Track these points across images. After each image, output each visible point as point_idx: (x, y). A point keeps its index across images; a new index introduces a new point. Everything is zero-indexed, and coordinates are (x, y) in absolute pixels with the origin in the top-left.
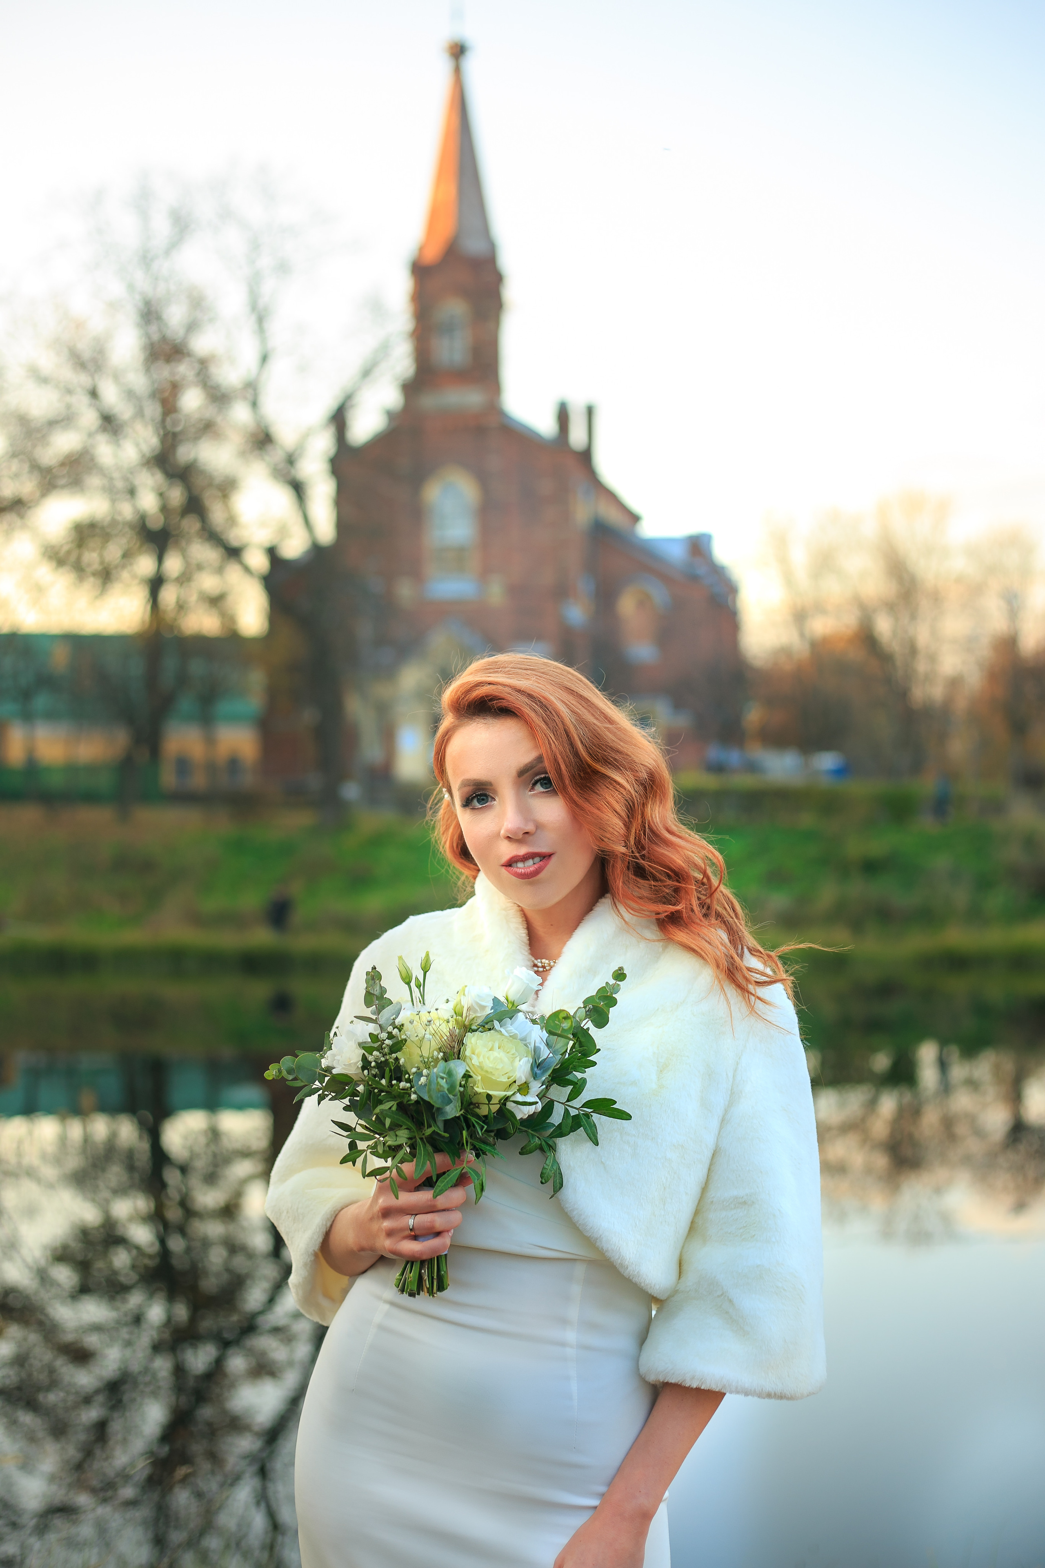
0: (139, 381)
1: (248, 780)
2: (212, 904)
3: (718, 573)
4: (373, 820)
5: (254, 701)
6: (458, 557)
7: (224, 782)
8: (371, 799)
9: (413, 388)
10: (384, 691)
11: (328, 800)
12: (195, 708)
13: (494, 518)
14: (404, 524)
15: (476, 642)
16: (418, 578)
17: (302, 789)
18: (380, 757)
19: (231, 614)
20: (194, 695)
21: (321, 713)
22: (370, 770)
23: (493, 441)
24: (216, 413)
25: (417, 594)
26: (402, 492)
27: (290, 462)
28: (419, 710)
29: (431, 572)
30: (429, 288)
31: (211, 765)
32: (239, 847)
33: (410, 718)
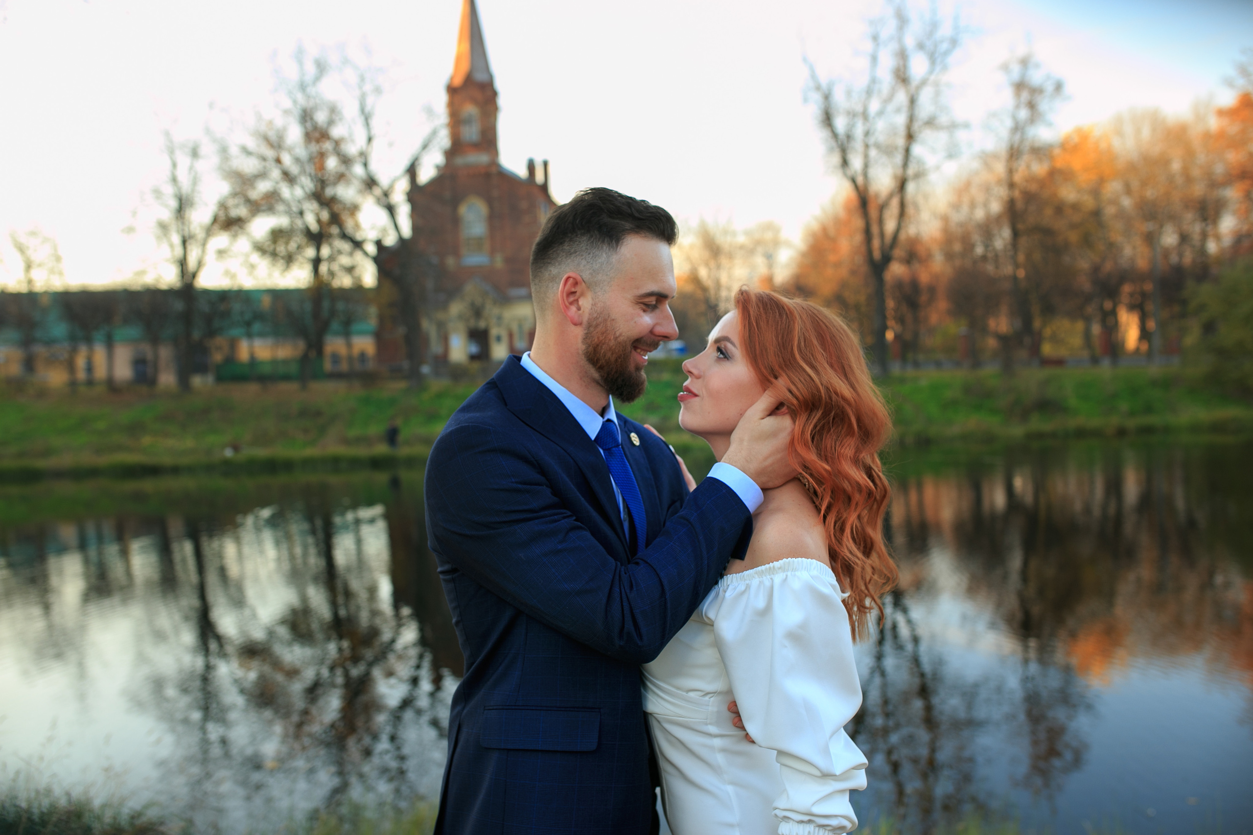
0: (302, 152)
1: (371, 366)
2: (353, 433)
4: (437, 384)
5: (372, 323)
6: (478, 244)
7: (358, 367)
8: (437, 373)
9: (450, 154)
10: (440, 315)
11: (414, 375)
12: (341, 329)
13: (497, 222)
14: (448, 226)
15: (489, 289)
16: (457, 255)
17: (399, 370)
18: (440, 351)
19: (358, 277)
20: (340, 321)
21: (408, 329)
22: (436, 357)
23: (495, 181)
24: (345, 169)
25: (457, 264)
26: (447, 210)
27: (386, 195)
28: (460, 326)
29: (464, 252)
30: (457, 100)
31: (350, 358)
32: (367, 401)
33: (455, 330)
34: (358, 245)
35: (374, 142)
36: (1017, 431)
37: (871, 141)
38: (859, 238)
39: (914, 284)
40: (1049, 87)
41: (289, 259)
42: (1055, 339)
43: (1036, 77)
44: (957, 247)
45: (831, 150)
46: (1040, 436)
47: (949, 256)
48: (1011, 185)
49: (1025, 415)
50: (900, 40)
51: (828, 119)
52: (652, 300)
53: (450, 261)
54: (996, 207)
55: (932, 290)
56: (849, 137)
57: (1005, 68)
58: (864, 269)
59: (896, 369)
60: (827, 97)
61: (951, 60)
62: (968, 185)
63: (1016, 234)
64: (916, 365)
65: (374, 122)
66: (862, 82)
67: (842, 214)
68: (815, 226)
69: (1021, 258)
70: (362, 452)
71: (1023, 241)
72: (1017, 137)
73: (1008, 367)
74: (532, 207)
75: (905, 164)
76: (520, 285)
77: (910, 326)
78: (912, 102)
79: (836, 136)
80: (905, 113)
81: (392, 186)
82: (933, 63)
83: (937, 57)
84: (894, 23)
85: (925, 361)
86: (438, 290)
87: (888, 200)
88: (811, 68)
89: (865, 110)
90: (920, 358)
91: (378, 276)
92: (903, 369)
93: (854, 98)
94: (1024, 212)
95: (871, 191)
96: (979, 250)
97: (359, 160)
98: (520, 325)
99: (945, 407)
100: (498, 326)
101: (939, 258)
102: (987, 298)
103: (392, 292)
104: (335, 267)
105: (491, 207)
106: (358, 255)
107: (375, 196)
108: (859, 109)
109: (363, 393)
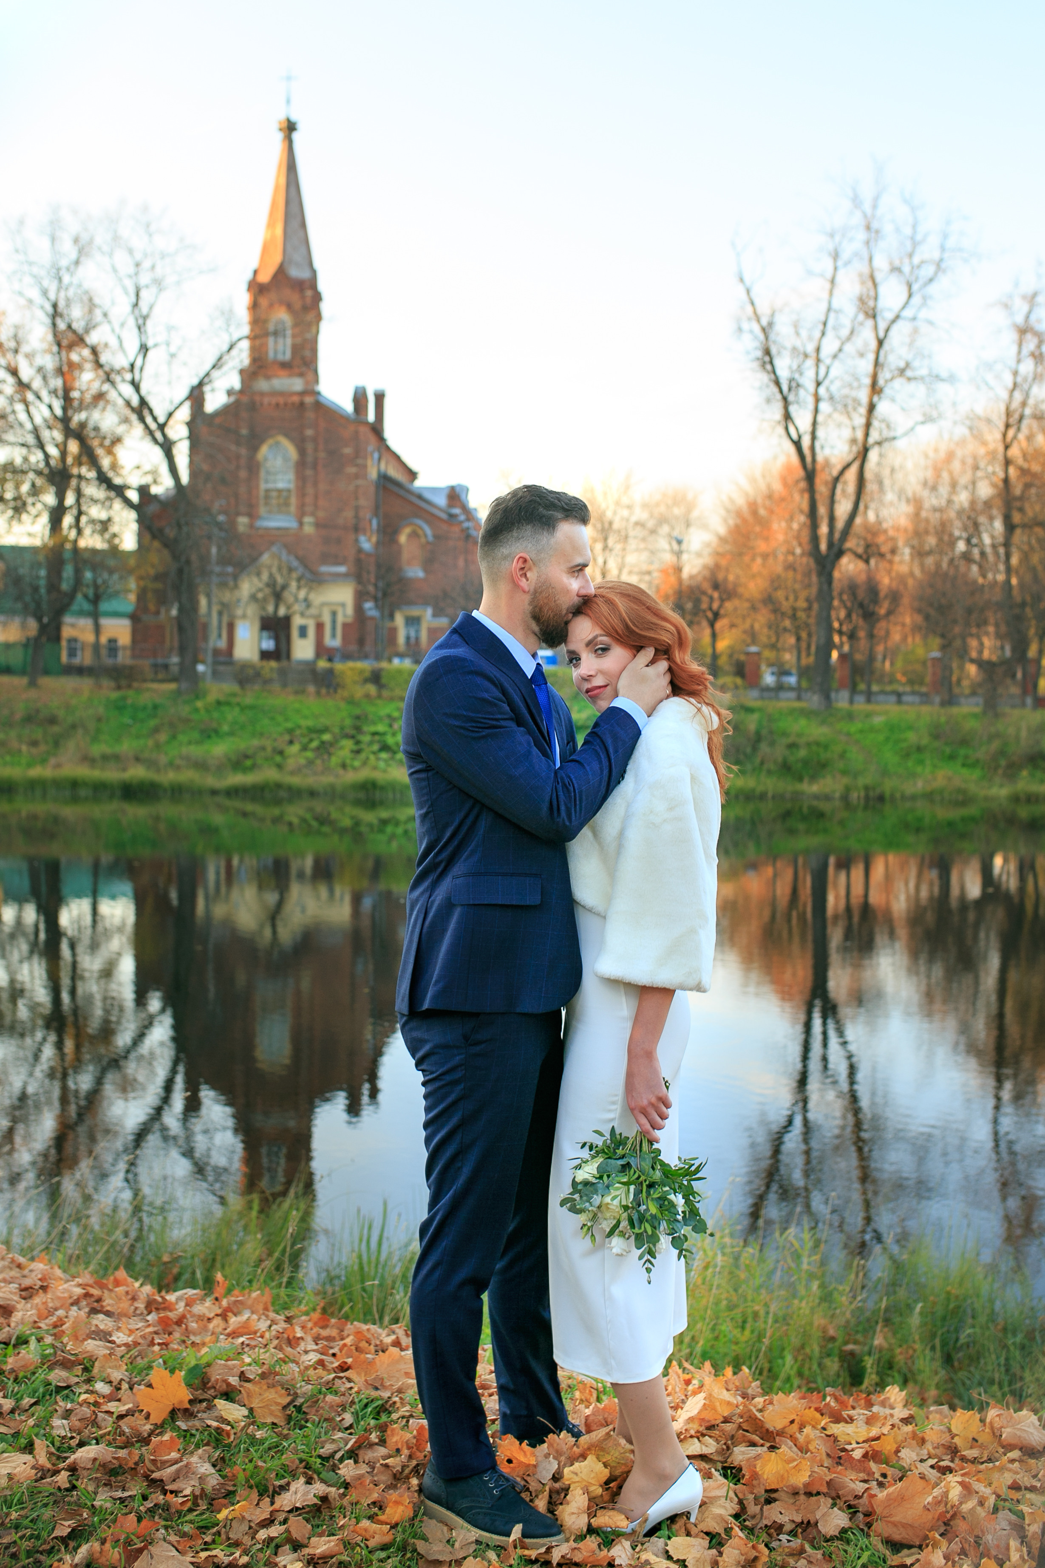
1: (123, 658)
2: (97, 750)
3: (469, 515)
4: (216, 690)
5: (129, 602)
6: (282, 499)
7: (108, 662)
8: (216, 675)
9: (249, 375)
10: (227, 596)
11: (187, 674)
12: (86, 606)
13: (309, 472)
14: (243, 474)
15: (295, 563)
16: (252, 515)
17: (166, 667)
18: (222, 644)
19: (115, 535)
20: (86, 596)
21: (181, 610)
22: (216, 652)
23: (310, 415)
24: (106, 387)
25: (251, 526)
26: (243, 451)
27: (162, 427)
28: (252, 610)
29: (262, 510)
30: (264, 302)
31: (96, 647)
32: (119, 707)
33: (244, 616)
34: (119, 491)
35: (150, 354)
36: (1000, 791)
37: (822, 392)
38: (800, 521)
39: (873, 589)
41: (19, 508)
44: (931, 541)
45: (769, 400)
46: (1031, 799)
47: (920, 553)
48: (1007, 462)
49: (1012, 771)
50: (870, 259)
51: (767, 359)
52: (578, 570)
53: (243, 520)
54: (985, 491)
55: (895, 597)
56: (795, 386)
57: (1007, 306)
58: (806, 563)
59: (842, 700)
60: (766, 331)
62: (950, 457)
63: (1010, 527)
64: (869, 696)
65: (149, 326)
68: (741, 501)
69: (1016, 559)
70: (111, 775)
71: (1019, 536)
72: (1018, 396)
73: (991, 706)
74: (359, 453)
75: (868, 425)
76: (337, 561)
77: (863, 643)
78: (880, 343)
79: (777, 383)
80: (871, 357)
81: (170, 415)
82: (910, 295)
83: (915, 287)
84: (862, 235)
85: (883, 692)
86: (224, 561)
87: (842, 472)
88: (748, 291)
89: (818, 350)
90: (875, 688)
91: (140, 535)
92: (851, 702)
93: (804, 333)
94: (1021, 498)
95: (820, 458)
96: (961, 546)
97: (128, 376)
98: (334, 614)
99: (906, 755)
100: (302, 615)
101: (906, 553)
102: (969, 611)
103: (158, 558)
104: (84, 519)
105: (302, 452)
106: (118, 505)
107: (147, 427)
108: (810, 348)
109: (114, 695)
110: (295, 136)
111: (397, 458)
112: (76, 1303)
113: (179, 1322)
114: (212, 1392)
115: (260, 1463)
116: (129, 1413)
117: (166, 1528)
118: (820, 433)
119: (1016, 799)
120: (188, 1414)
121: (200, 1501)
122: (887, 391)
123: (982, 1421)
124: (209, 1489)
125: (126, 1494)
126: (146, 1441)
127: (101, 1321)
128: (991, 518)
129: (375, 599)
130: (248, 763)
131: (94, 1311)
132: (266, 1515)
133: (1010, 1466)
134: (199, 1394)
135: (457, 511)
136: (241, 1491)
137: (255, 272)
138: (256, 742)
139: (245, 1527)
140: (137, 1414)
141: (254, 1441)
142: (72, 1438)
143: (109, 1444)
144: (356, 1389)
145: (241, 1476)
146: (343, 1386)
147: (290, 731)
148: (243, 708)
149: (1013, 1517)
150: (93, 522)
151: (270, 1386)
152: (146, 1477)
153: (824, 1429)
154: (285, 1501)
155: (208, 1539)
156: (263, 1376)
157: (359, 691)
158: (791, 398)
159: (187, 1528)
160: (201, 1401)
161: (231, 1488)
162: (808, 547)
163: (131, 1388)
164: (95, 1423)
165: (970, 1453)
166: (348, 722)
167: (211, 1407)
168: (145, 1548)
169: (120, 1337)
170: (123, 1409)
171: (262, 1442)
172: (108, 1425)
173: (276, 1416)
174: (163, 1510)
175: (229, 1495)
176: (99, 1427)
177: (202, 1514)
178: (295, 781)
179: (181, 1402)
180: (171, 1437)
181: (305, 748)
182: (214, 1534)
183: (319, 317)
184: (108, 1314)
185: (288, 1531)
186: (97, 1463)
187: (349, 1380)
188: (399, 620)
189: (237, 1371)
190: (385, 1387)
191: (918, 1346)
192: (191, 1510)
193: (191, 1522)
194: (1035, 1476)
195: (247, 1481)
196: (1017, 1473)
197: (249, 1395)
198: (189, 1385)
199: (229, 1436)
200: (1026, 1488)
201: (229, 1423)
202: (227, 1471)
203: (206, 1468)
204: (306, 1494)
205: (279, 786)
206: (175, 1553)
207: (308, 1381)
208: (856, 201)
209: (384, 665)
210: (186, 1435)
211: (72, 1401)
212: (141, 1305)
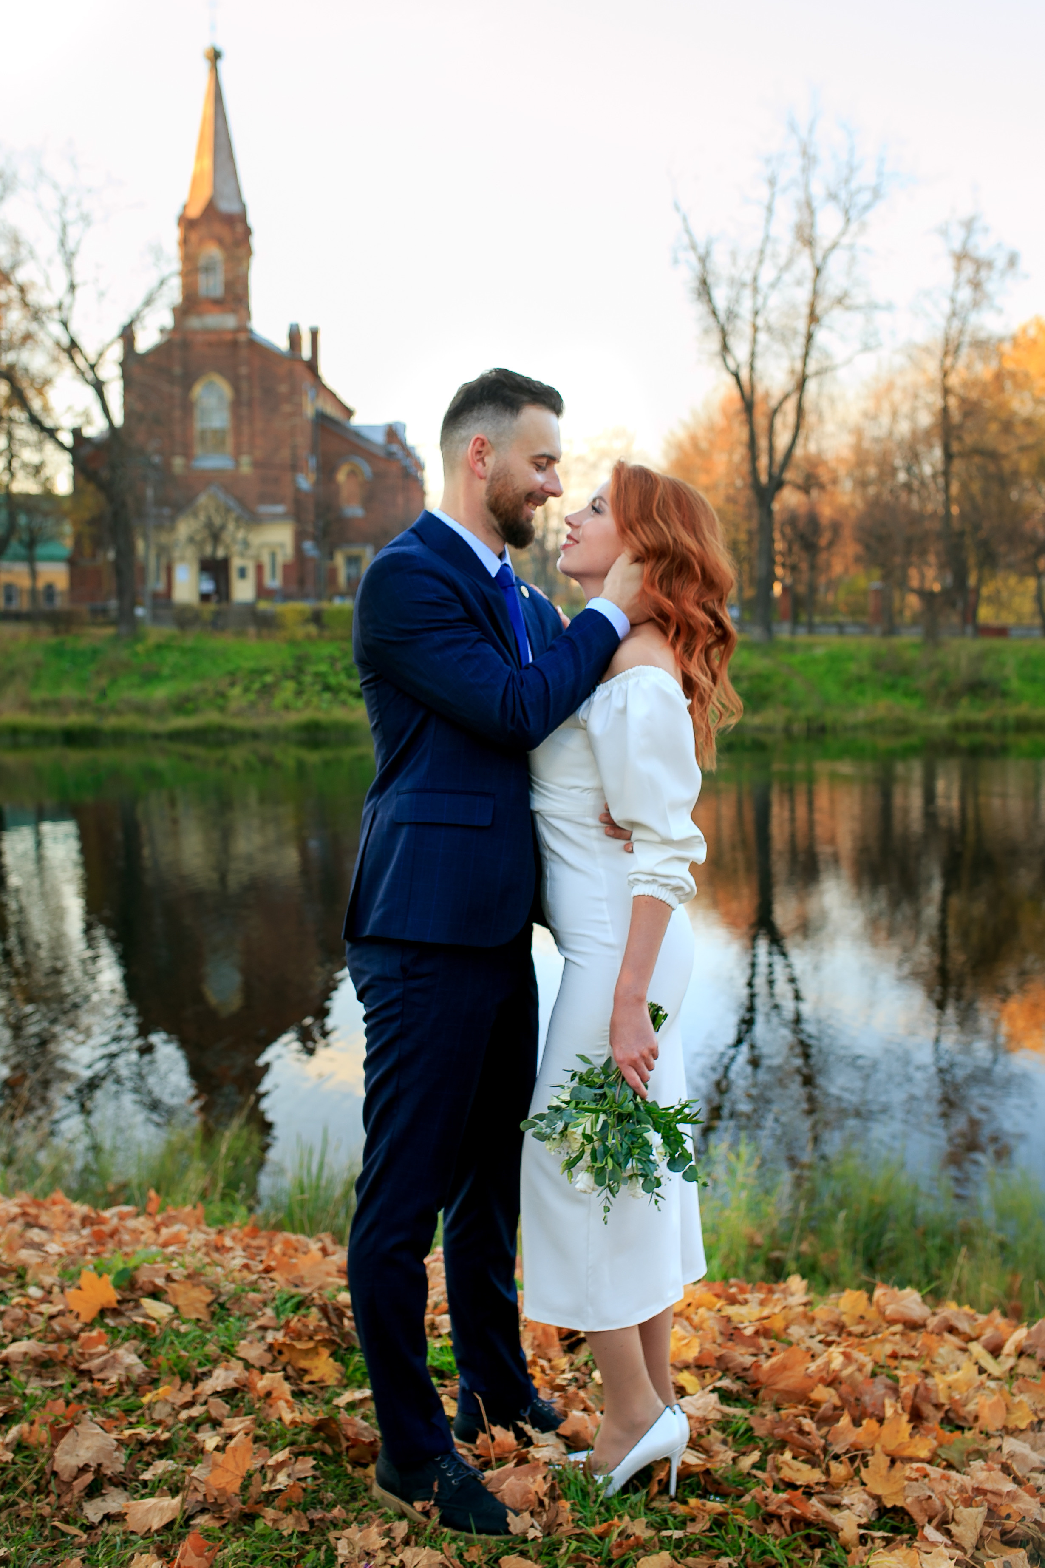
1: (61, 603)
2: (37, 695)
3: (408, 452)
4: (156, 633)
5: (66, 545)
6: (218, 439)
7: (43, 605)
8: (156, 618)
9: (182, 313)
10: (164, 538)
11: (126, 618)
12: (22, 551)
13: (244, 411)
14: (177, 413)
15: (232, 503)
16: (188, 455)
17: (104, 611)
18: (161, 587)
19: (47, 479)
20: (21, 542)
21: (119, 553)
22: (155, 596)
23: (244, 353)
24: (34, 327)
25: (187, 467)
26: (177, 391)
27: (92, 367)
28: (190, 553)
29: (198, 450)
30: (194, 237)
31: (33, 592)
32: (58, 652)
33: (182, 559)
34: (51, 433)
35: (79, 292)
36: (940, 720)
37: (760, 322)
38: (740, 453)
39: (813, 520)
40: (1001, 262)
42: (995, 600)
43: (982, 247)
44: (872, 471)
45: (706, 331)
46: (970, 727)
47: (862, 484)
48: (946, 391)
49: (952, 699)
50: (807, 186)
51: (704, 289)
52: (544, 461)
53: (178, 462)
54: (925, 419)
55: (836, 527)
56: (732, 315)
57: (944, 232)
58: (747, 495)
59: (783, 632)
60: (703, 260)
61: (870, 216)
62: (890, 387)
63: (948, 456)
64: (811, 628)
65: (77, 263)
66: (754, 240)
67: (720, 421)
68: (682, 435)
69: (955, 489)
70: (52, 721)
71: (958, 465)
72: (956, 324)
73: (932, 635)
74: (295, 391)
75: (806, 355)
76: (275, 500)
77: (805, 576)
78: (818, 271)
79: (714, 313)
80: (808, 286)
81: (101, 355)
82: (848, 221)
83: (853, 213)
84: (798, 162)
85: (825, 624)
86: (161, 502)
87: (781, 403)
88: (685, 219)
89: (755, 279)
90: (817, 619)
91: (75, 478)
92: (793, 633)
93: (741, 262)
94: (961, 427)
95: (760, 390)
96: (902, 477)
97: (56, 315)
98: (273, 555)
99: (847, 685)
100: (242, 555)
101: (847, 485)
102: (909, 541)
103: (94, 500)
104: (16, 464)
105: (237, 390)
106: (50, 447)
107: (77, 367)
108: (748, 277)
109: (53, 641)
110: (222, 65)
111: (333, 395)
112: (13, 1220)
113: (113, 1234)
114: (140, 1293)
115: (183, 1353)
116: (61, 1313)
117: (93, 1410)
118: (759, 364)
119: (955, 727)
120: (116, 1313)
121: (125, 1387)
122: (826, 320)
123: (870, 1299)
124: (134, 1377)
125: (56, 1383)
126: (75, 1337)
127: (35, 1234)
128: (931, 446)
129: (315, 538)
130: (190, 706)
131: (29, 1225)
132: (188, 1398)
133: (892, 1338)
134: (128, 1295)
135: (395, 448)
136: (164, 1378)
137: (185, 207)
138: (197, 685)
139: (168, 1409)
140: (68, 1315)
141: (178, 1334)
142: (5, 1336)
143: (40, 1340)
144: (278, 1288)
145: (164, 1365)
146: (265, 1285)
147: (232, 674)
148: (184, 651)
149: (889, 1382)
150: (25, 466)
151: (195, 1286)
152: (76, 1368)
153: (719, 1310)
154: (208, 1386)
155: (133, 1419)
156: (189, 1277)
157: (300, 632)
158: (729, 328)
159: (113, 1411)
160: (129, 1301)
161: (156, 1376)
162: (749, 480)
163: (62, 1291)
164: (27, 1322)
165: (858, 1329)
166: (290, 663)
167: (138, 1306)
168: (71, 1426)
169: (53, 1248)
170: (54, 1309)
171: (186, 1335)
172: (40, 1324)
173: (200, 1313)
174: (91, 1396)
175: (154, 1382)
176: (31, 1326)
177: (128, 1398)
178: (238, 723)
179: (109, 1302)
180: (100, 1333)
181: (246, 690)
182: (139, 1416)
183: (249, 252)
184: (43, 1228)
185: (207, 1411)
186: (28, 1357)
187: (272, 1280)
188: (339, 560)
189: (163, 1273)
190: (304, 1285)
191: (841, 1251)
192: (117, 1396)
193: (117, 1405)
194: (913, 1346)
195: (170, 1369)
196: (896, 1344)
197: (175, 1294)
198: (117, 1287)
199: (154, 1329)
200: (904, 1357)
201: (153, 1319)
202: (152, 1361)
203: (131, 1359)
204: (226, 1379)
205: (221, 729)
206: (100, 1430)
207: (233, 1281)
208: (793, 127)
209: (325, 605)
210: (114, 1332)
211: (6, 1304)
212: (76, 1222)
